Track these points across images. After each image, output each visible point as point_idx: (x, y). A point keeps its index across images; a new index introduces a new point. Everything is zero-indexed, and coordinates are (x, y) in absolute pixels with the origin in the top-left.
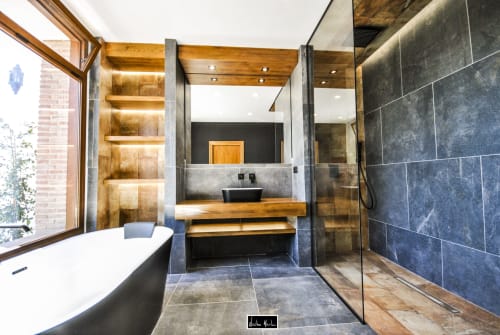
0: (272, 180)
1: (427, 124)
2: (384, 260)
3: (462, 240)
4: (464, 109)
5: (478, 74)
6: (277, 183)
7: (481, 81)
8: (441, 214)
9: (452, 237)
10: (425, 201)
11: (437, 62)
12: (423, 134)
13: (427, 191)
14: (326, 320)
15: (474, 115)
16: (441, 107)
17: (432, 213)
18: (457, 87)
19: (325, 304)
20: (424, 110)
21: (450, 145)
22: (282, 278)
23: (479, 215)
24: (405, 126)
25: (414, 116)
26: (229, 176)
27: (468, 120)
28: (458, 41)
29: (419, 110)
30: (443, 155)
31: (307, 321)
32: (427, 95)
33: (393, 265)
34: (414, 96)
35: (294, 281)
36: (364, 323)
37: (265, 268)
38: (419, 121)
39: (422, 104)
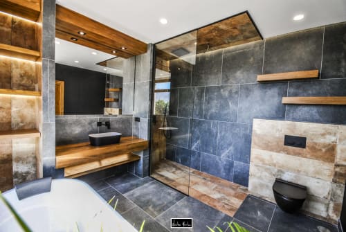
0: (121, 126)
1: (201, 103)
2: (175, 163)
3: (209, 152)
4: (216, 102)
5: (222, 90)
6: (123, 127)
7: (222, 93)
8: (202, 142)
9: (206, 151)
10: (196, 136)
11: (208, 78)
12: (198, 108)
13: (198, 133)
14: (175, 201)
15: (219, 105)
16: (207, 98)
17: (199, 141)
18: (214, 92)
19: (169, 194)
20: (200, 97)
21: (209, 114)
22: (139, 188)
23: (216, 142)
24: (190, 101)
25: (196, 98)
26: (90, 124)
27: (217, 107)
28: (216, 74)
29: (198, 96)
30: (205, 118)
31: (169, 205)
32: (202, 90)
33: (179, 165)
34: (197, 89)
35: (146, 187)
36: (188, 196)
37: (123, 185)
38: (197, 101)
39: (199, 94)
